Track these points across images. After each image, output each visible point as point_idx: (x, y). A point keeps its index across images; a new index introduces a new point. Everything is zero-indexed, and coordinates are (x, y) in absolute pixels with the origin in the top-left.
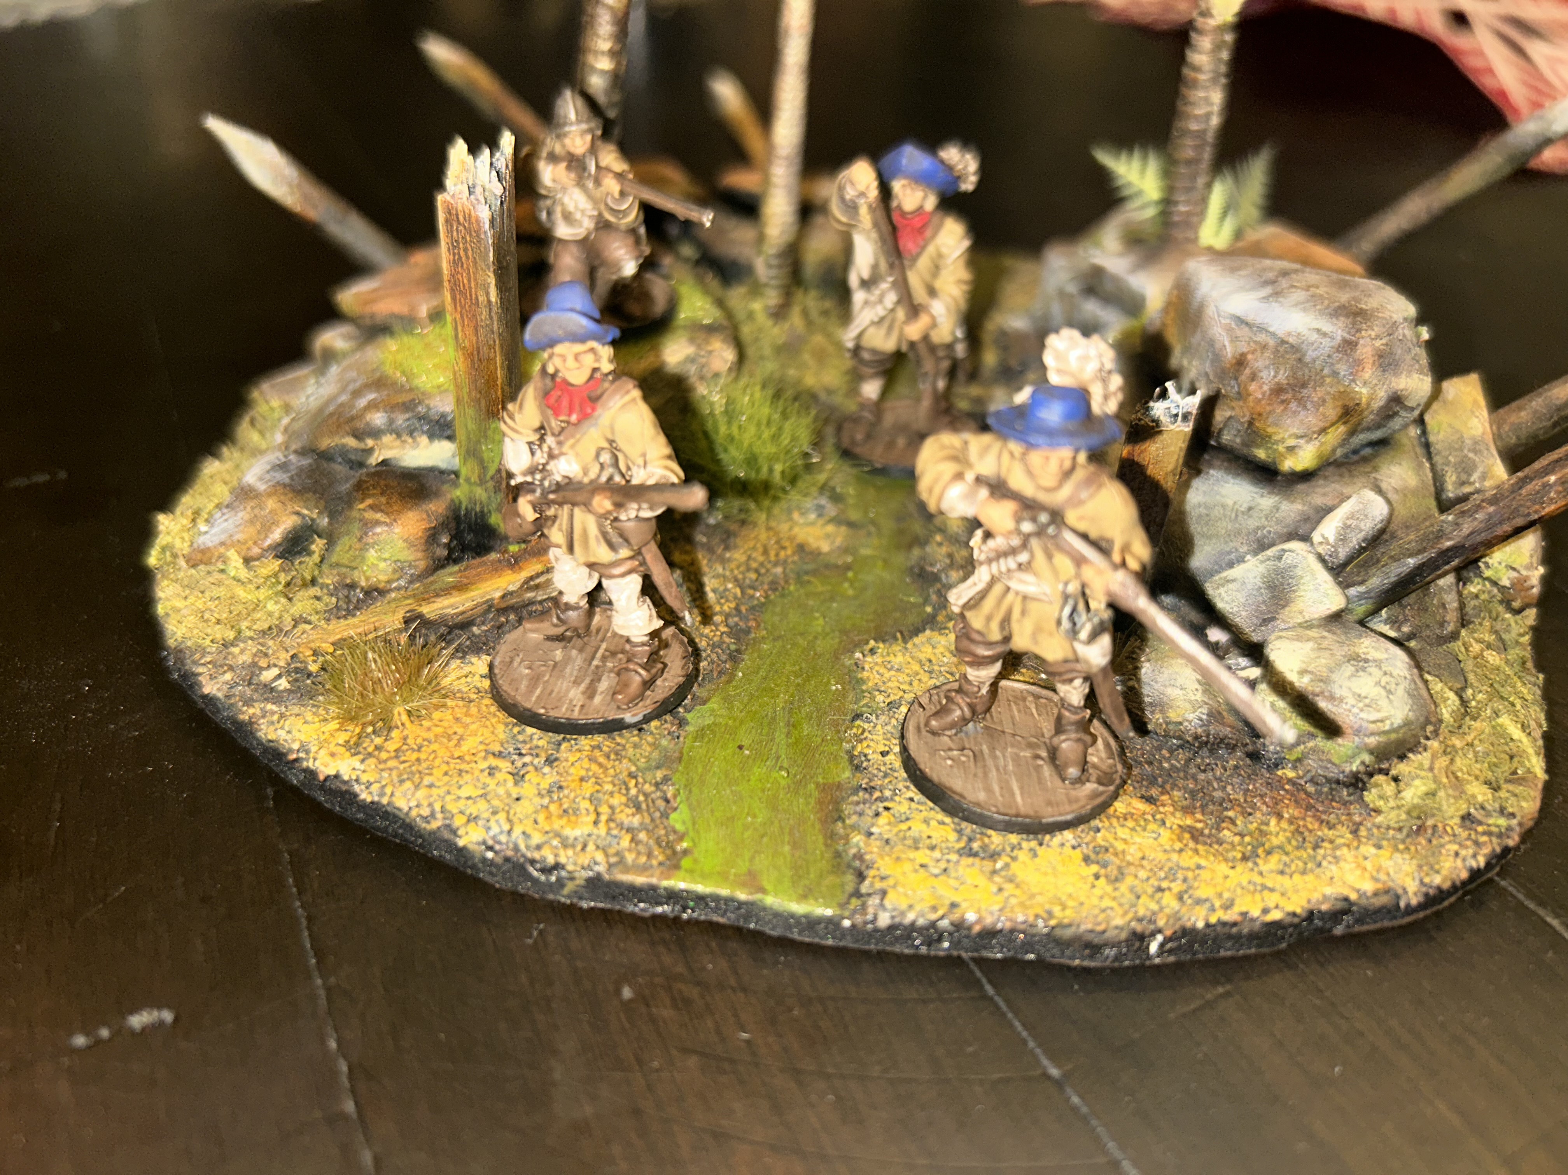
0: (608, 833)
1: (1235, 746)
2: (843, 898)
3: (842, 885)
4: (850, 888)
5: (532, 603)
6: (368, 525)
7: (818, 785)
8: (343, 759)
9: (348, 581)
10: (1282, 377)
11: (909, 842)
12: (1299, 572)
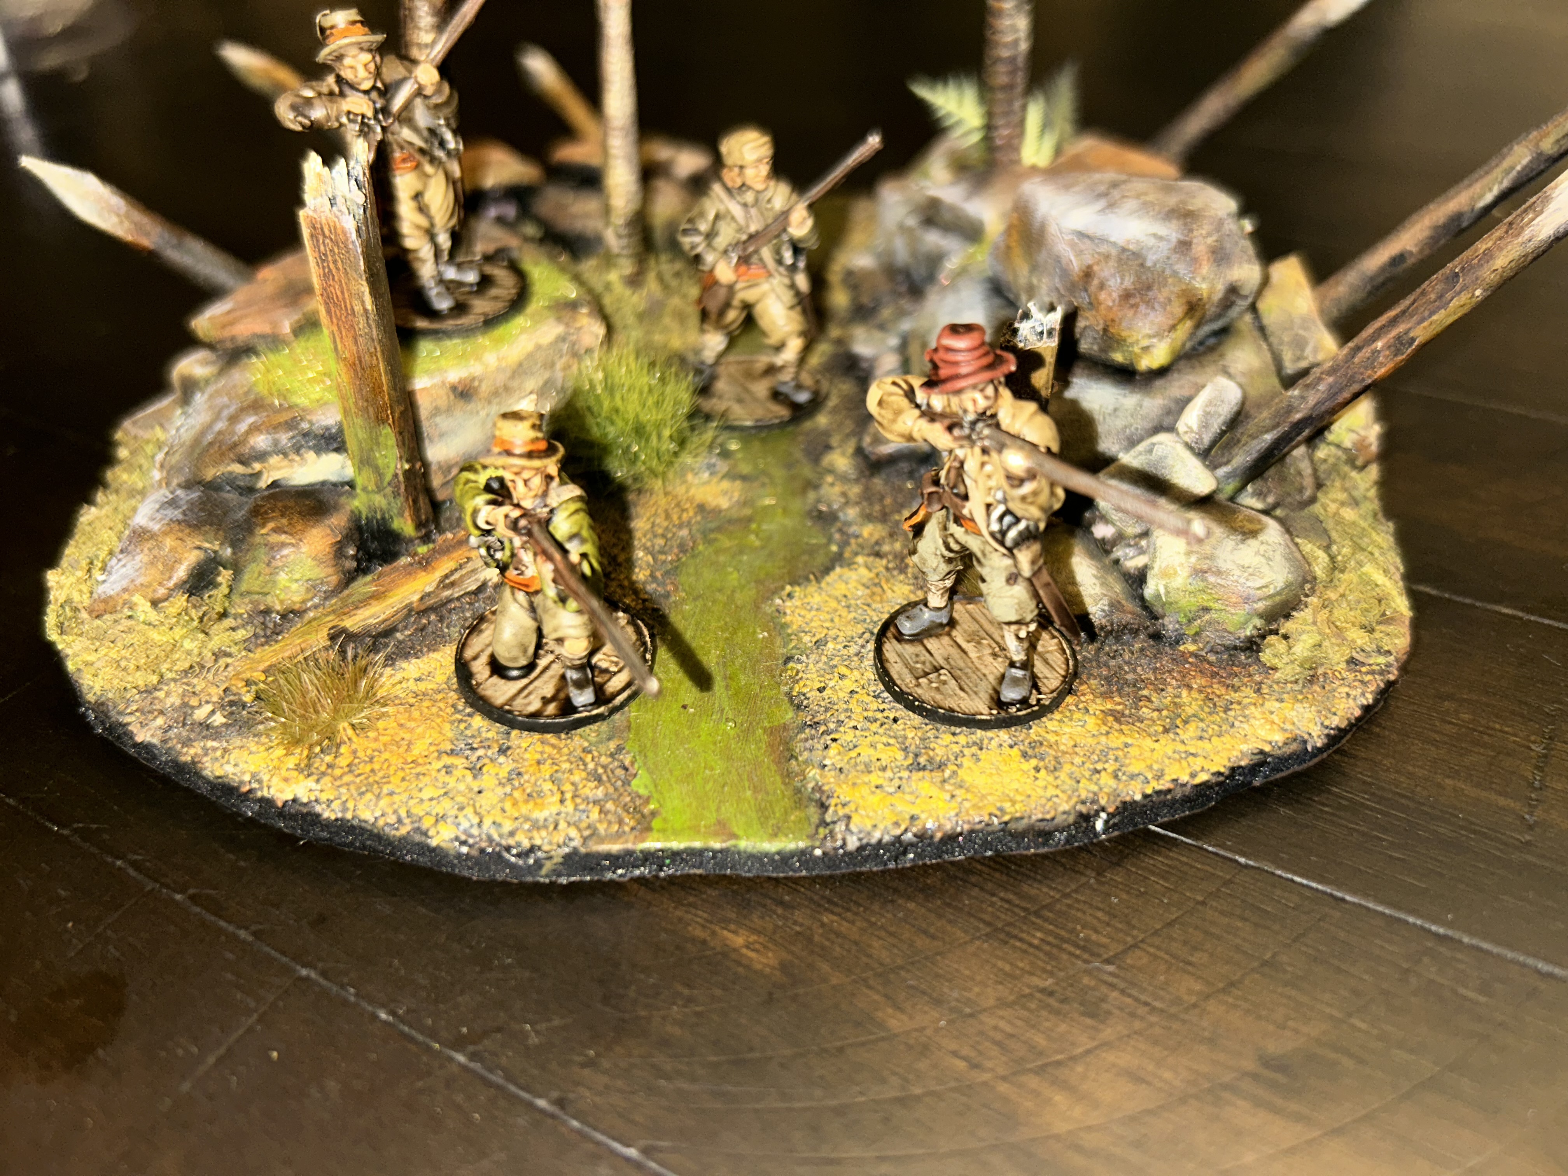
0: (576, 809)
1: (1137, 630)
2: (811, 830)
3: (808, 819)
4: (815, 819)
5: (450, 600)
6: (273, 548)
7: (765, 729)
8: (297, 782)
9: (262, 608)
10: (1128, 282)
11: (861, 767)
12: (1170, 461)
